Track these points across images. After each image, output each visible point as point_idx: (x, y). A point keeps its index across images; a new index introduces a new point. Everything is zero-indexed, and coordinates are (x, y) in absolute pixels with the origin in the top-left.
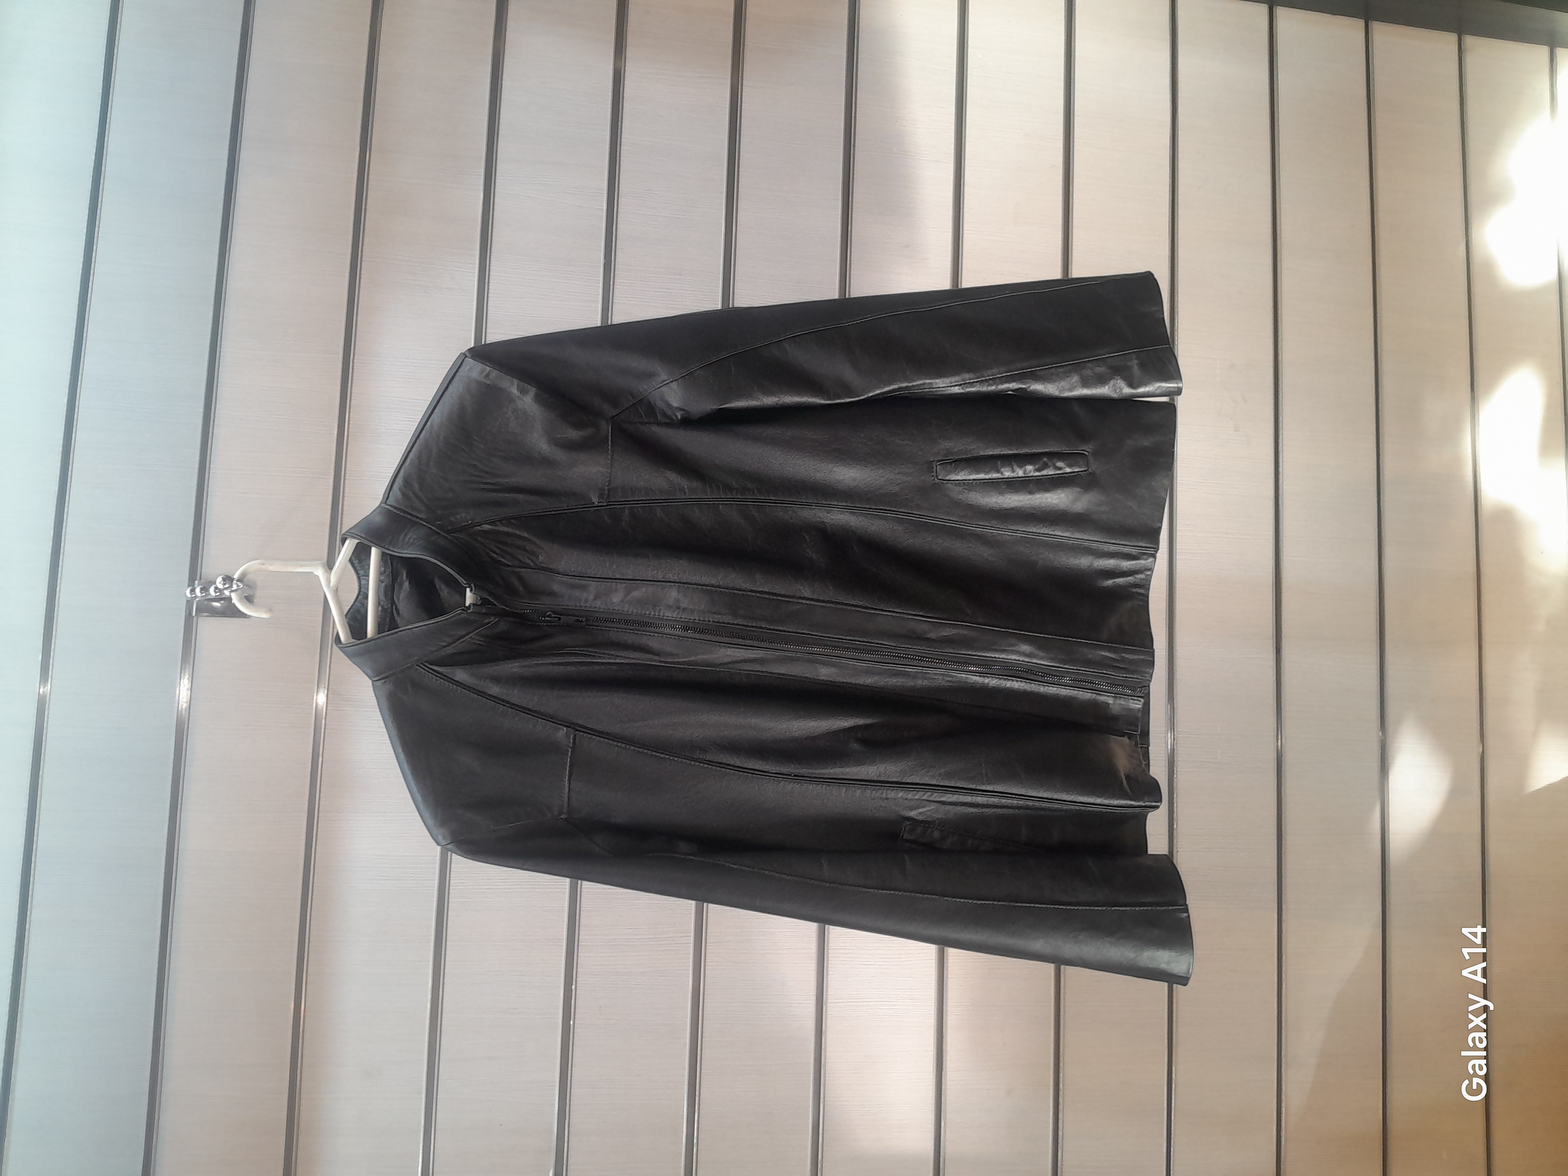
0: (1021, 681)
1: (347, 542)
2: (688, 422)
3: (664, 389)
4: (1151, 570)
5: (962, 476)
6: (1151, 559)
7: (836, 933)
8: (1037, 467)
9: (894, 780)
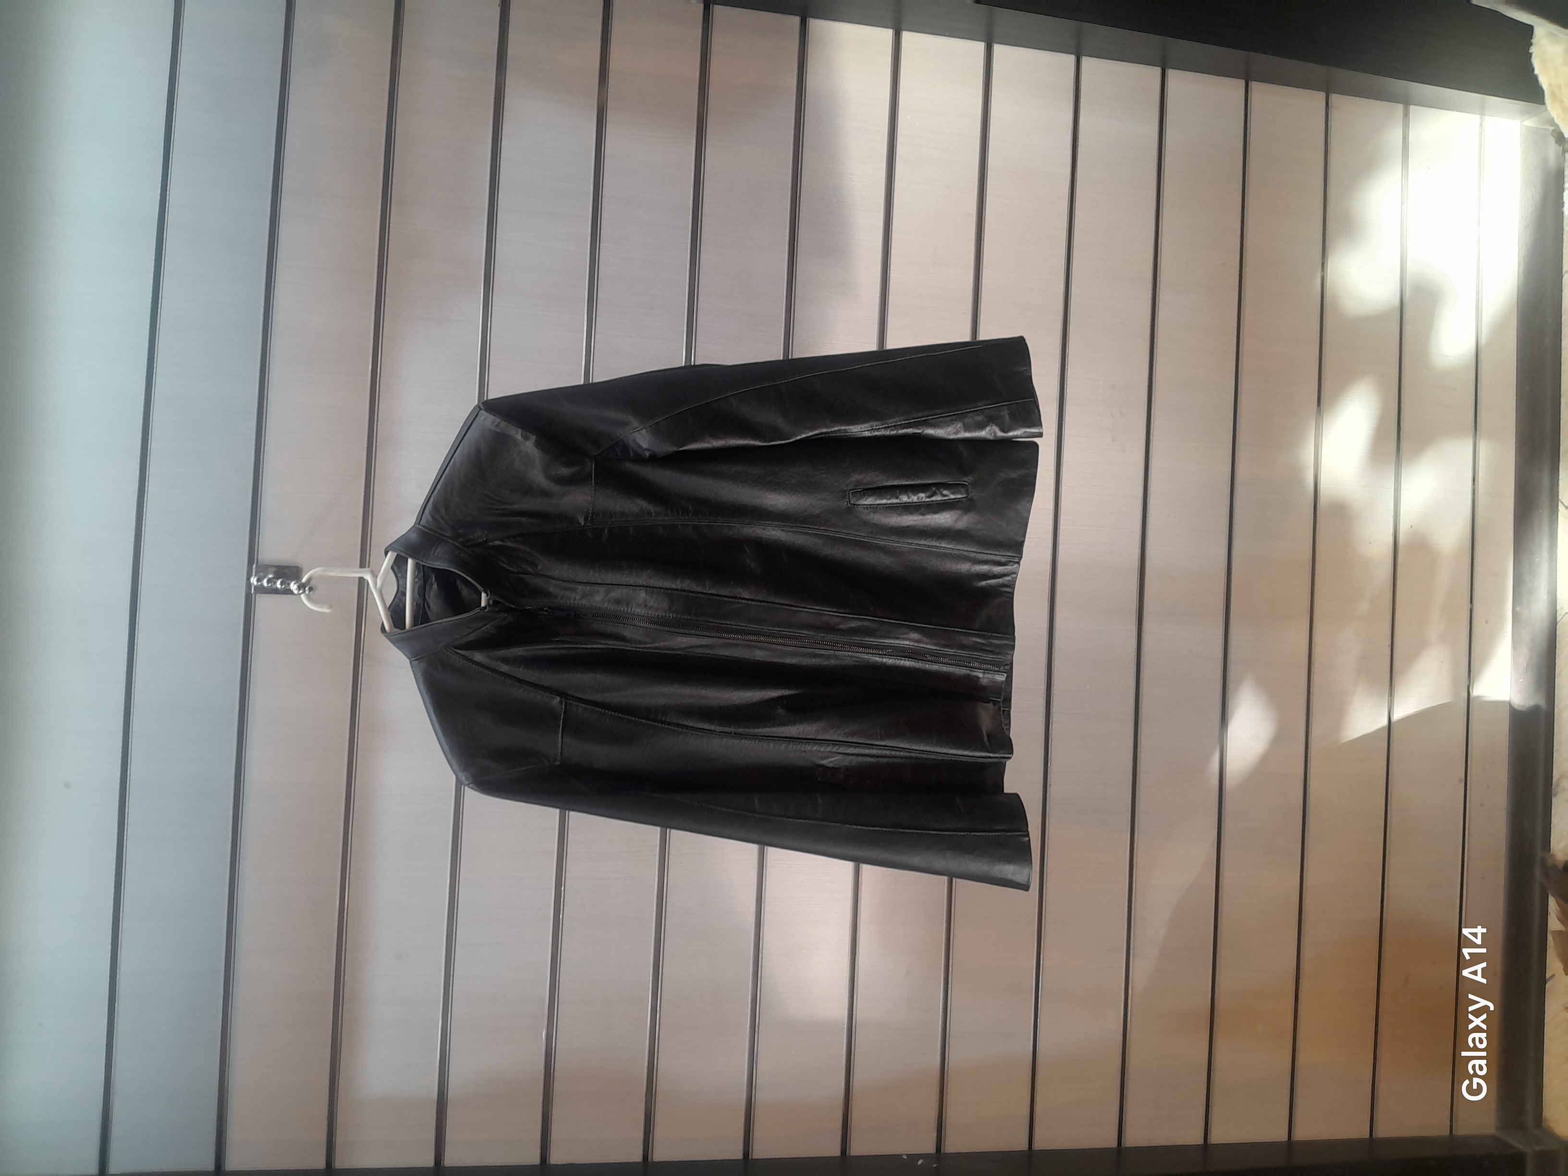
0: (911, 661)
1: (389, 554)
2: (655, 460)
3: (636, 434)
4: (1016, 573)
5: (869, 501)
6: (1016, 565)
7: (773, 853)
8: (928, 494)
9: (810, 737)
